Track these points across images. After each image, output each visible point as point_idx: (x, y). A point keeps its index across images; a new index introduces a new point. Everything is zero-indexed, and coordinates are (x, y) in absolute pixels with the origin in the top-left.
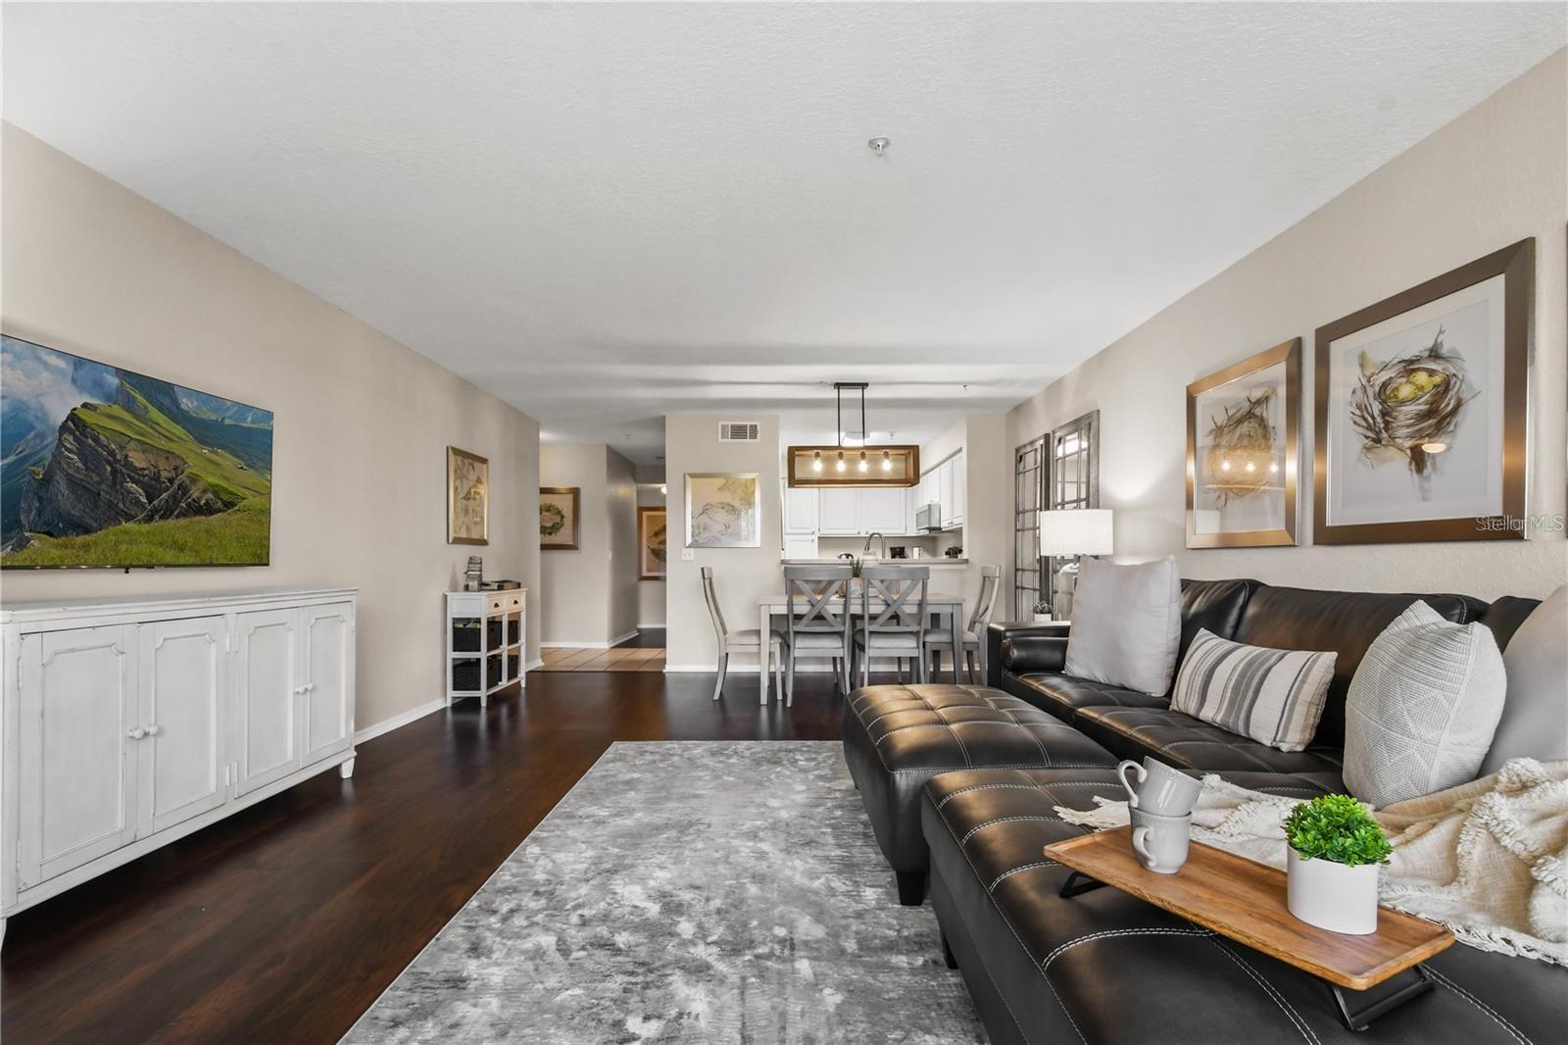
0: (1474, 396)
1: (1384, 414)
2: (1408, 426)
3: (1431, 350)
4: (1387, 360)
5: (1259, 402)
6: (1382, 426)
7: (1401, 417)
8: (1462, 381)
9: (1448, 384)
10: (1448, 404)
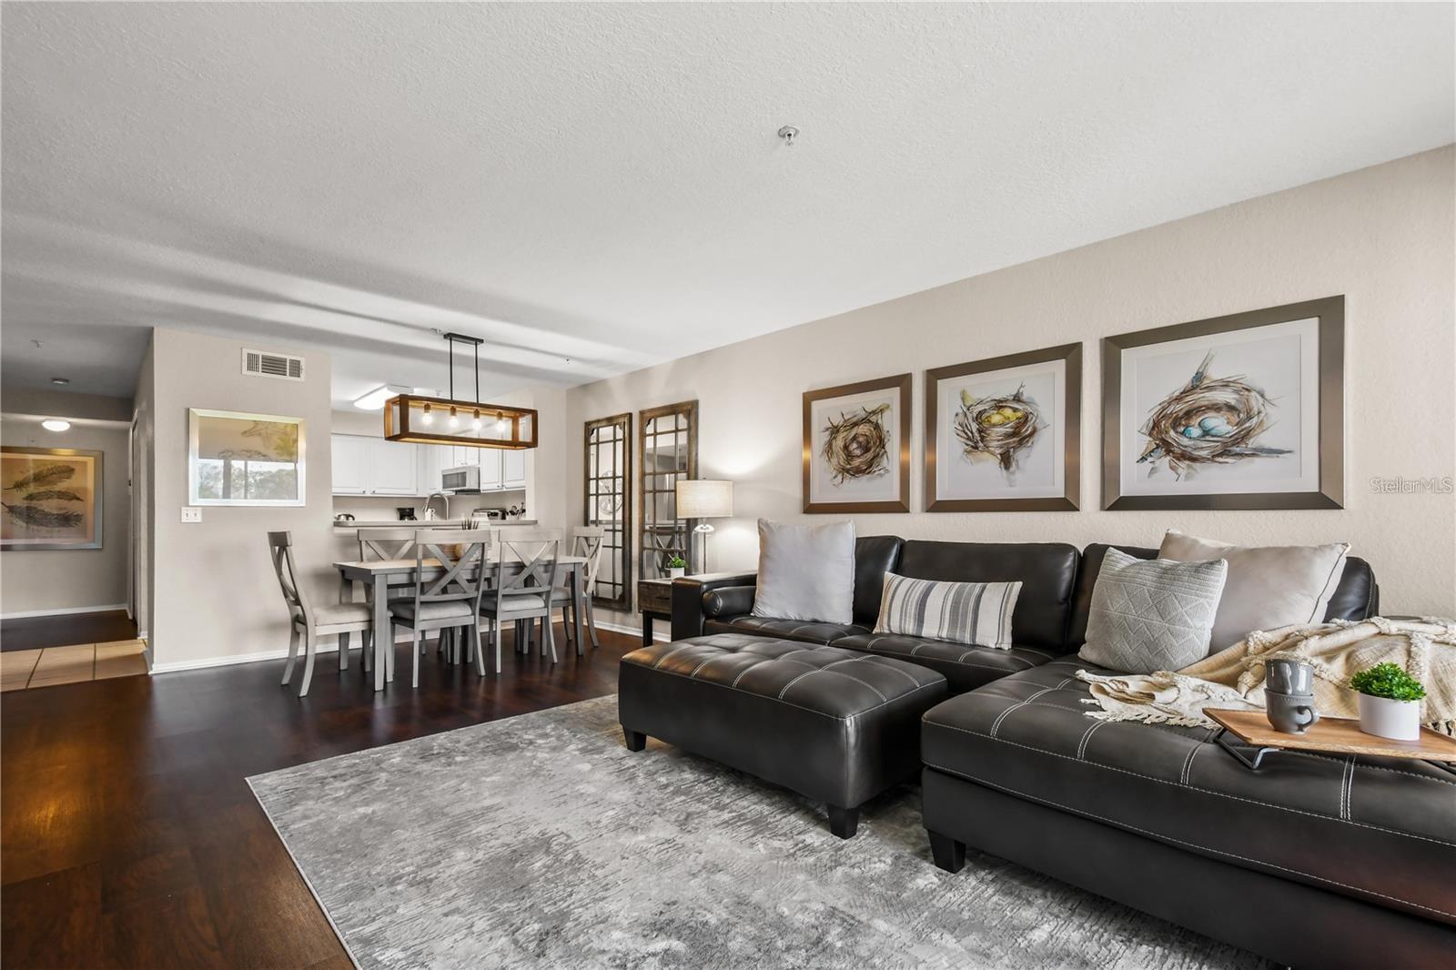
0: (1045, 427)
1: (980, 431)
2: (999, 441)
3: (1015, 396)
4: (983, 398)
5: (874, 412)
6: (979, 438)
7: (993, 435)
8: (1036, 418)
9: (1027, 418)
10: (1027, 430)
